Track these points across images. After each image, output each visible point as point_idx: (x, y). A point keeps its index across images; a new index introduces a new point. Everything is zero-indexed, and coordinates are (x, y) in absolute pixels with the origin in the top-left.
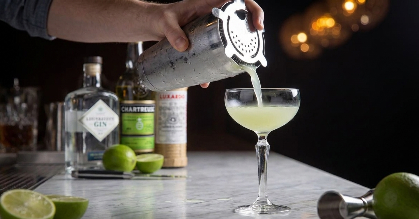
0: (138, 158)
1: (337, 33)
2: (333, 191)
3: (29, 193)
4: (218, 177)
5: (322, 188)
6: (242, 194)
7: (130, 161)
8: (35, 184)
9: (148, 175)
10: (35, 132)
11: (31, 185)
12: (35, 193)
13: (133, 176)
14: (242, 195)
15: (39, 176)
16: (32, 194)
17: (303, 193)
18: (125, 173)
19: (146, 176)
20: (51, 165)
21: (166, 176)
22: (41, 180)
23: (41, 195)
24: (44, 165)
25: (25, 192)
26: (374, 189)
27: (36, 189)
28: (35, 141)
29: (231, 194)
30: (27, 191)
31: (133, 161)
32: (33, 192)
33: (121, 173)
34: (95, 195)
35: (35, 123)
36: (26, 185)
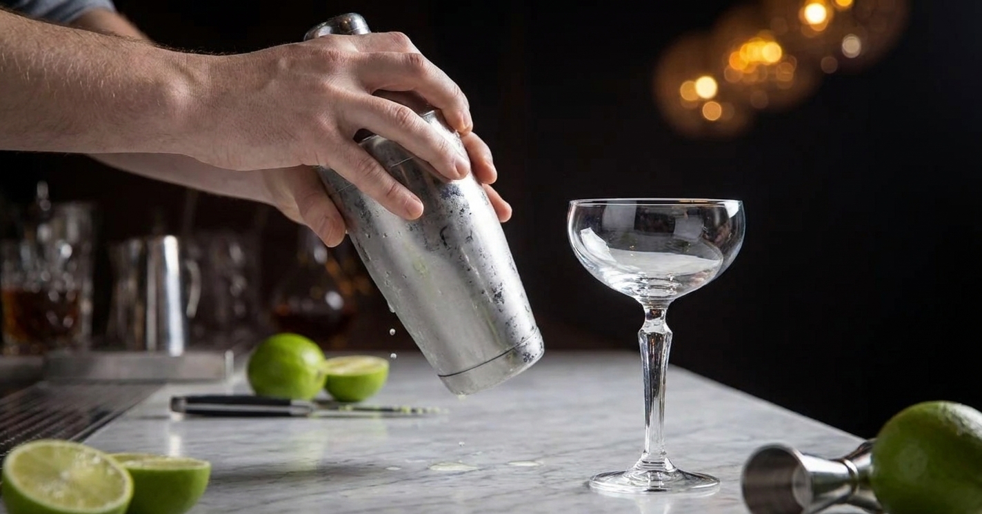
0: (332, 367)
1: (787, 76)
2: (778, 446)
3: (71, 449)
4: (511, 412)
5: (753, 437)
6: (567, 452)
7: (313, 373)
8: (87, 427)
9: (349, 407)
10: (86, 307)
11: (76, 431)
12: (85, 449)
13: (312, 410)
14: (567, 454)
15: (94, 410)
16: (80, 451)
17: (707, 449)
18: (295, 402)
19: (344, 409)
20: (121, 383)
21: (390, 410)
22: (100, 417)
23: (98, 453)
24: (107, 382)
25: (62, 448)
26: (872, 440)
27: (87, 440)
28: (85, 328)
29: (542, 452)
30: (68, 445)
31: (319, 374)
32: (81, 446)
33: (287, 403)
34: (225, 454)
35: (87, 287)
36: (63, 432)
